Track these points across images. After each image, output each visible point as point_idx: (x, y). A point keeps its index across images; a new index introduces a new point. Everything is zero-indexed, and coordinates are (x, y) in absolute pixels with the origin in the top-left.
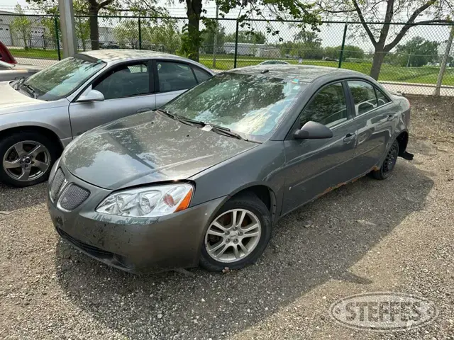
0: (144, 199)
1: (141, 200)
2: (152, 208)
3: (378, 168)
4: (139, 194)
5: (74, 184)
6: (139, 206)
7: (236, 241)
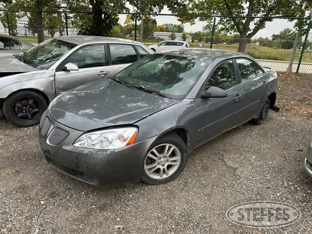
0: (105, 138)
1: (103, 138)
2: (111, 143)
3: (256, 117)
4: (102, 134)
5: (58, 128)
6: (102, 141)
7: (163, 165)
